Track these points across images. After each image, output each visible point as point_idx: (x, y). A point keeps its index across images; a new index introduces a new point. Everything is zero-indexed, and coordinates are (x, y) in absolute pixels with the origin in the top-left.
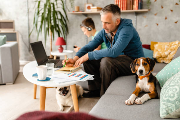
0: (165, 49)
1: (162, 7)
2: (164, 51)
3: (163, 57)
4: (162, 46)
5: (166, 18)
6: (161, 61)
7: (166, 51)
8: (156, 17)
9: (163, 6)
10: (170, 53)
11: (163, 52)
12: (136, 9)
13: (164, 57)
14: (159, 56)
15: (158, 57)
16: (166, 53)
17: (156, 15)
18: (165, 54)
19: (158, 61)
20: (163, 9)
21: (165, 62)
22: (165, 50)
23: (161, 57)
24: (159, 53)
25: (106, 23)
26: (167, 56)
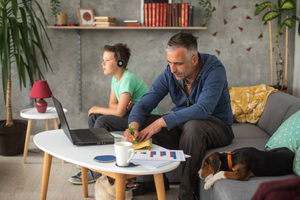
0: (247, 98)
1: (226, 23)
2: (246, 103)
3: (245, 112)
4: (241, 93)
5: (232, 42)
6: (243, 121)
7: (249, 102)
8: (215, 39)
9: (227, 21)
10: (256, 105)
11: (244, 105)
12: (184, 25)
13: (247, 113)
14: (239, 111)
15: (237, 113)
16: (250, 106)
17: (215, 35)
18: (248, 107)
19: (238, 120)
20: (227, 24)
21: (248, 121)
22: (248, 100)
23: (242, 113)
24: (237, 106)
25: (176, 64)
26: (252, 111)
